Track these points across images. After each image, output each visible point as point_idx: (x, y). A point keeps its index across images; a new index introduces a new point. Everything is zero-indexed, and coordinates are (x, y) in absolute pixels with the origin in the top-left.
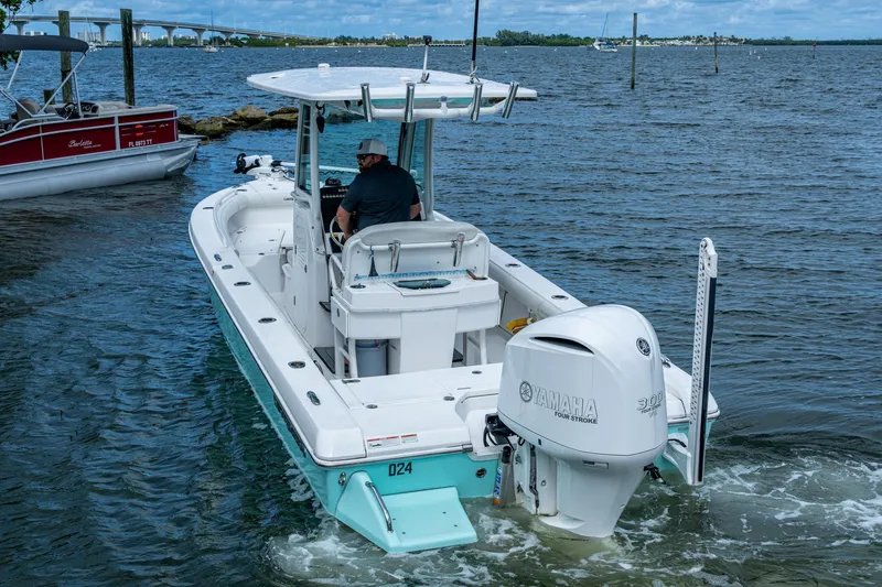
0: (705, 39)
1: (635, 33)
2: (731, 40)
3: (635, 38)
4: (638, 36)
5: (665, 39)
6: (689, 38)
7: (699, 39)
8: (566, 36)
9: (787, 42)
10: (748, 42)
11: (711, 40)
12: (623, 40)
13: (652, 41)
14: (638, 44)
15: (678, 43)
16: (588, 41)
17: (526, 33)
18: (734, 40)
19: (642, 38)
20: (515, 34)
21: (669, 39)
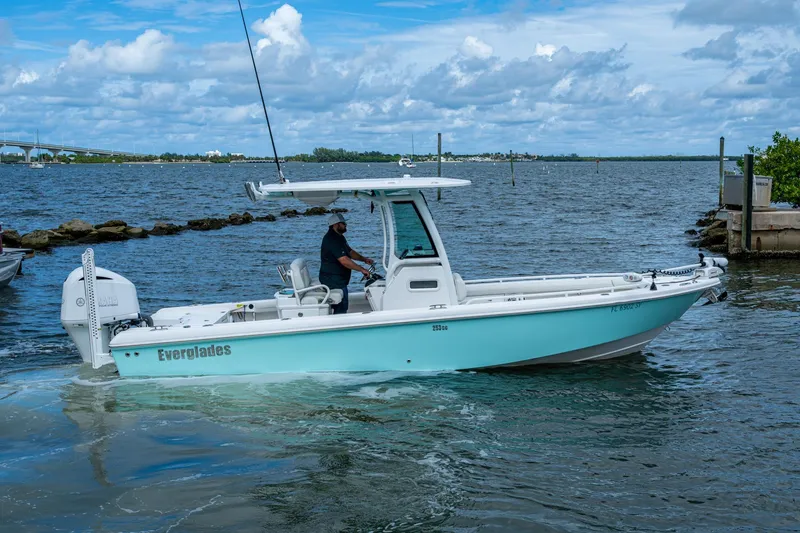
0: (502, 155)
1: (439, 151)
2: (525, 157)
3: (440, 155)
4: (443, 153)
5: (468, 156)
6: (487, 155)
7: (497, 156)
8: (378, 154)
9: (574, 158)
10: (540, 158)
11: (508, 157)
12: (430, 156)
13: (455, 157)
14: (443, 160)
15: (478, 159)
16: (398, 157)
17: (341, 150)
18: (527, 156)
19: (447, 155)
20: (332, 152)
21: (471, 156)
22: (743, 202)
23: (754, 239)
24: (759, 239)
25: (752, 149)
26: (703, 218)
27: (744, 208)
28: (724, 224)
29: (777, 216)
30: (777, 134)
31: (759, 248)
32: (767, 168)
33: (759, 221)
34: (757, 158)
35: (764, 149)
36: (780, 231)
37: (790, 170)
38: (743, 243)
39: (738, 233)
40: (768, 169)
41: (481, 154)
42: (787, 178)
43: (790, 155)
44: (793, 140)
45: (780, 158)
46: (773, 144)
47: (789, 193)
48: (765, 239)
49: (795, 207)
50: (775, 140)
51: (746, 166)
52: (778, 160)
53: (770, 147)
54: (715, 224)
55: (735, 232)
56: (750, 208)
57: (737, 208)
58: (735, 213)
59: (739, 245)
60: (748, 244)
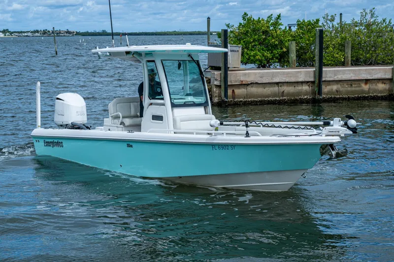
0: (49, 32)
2: (67, 32)
4: (1, 30)
5: (21, 32)
6: (37, 31)
7: (45, 32)
10: (78, 34)
11: (53, 32)
13: (11, 33)
15: (29, 34)
18: (68, 32)
19: (5, 31)
21: (24, 32)
22: (221, 65)
23: (230, 92)
24: (233, 91)
25: (228, 26)
27: (223, 69)
29: (245, 74)
30: (245, 14)
31: (234, 97)
32: (238, 39)
33: (233, 78)
34: (231, 32)
35: (237, 25)
36: (248, 85)
37: (254, 40)
38: (223, 94)
39: (219, 87)
40: (240, 40)
41: (32, 30)
42: (253, 47)
43: (254, 30)
44: (256, 19)
45: (247, 32)
46: (242, 22)
47: (254, 56)
48: (238, 91)
49: (259, 67)
50: (244, 19)
51: (223, 37)
52: (246, 33)
53: (240, 24)
55: (217, 86)
56: (226, 69)
57: (218, 69)
58: (217, 73)
59: (220, 96)
60: (226, 95)
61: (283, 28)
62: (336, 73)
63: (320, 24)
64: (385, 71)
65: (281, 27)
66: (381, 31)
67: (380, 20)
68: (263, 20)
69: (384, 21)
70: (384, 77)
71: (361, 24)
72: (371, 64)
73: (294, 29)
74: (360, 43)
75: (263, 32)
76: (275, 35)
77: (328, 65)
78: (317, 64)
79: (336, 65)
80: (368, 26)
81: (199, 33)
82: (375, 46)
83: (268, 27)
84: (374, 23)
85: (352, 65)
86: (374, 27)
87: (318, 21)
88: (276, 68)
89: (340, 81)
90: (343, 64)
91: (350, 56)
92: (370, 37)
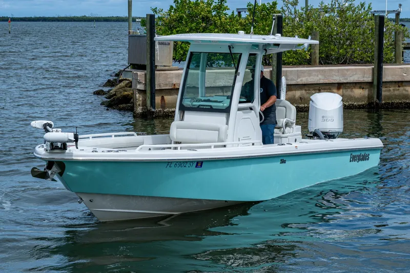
22: (147, 63)
23: (158, 99)
24: (163, 98)
25: (155, 10)
26: (111, 79)
27: (148, 67)
28: (130, 85)
29: (179, 75)
31: (163, 106)
32: (169, 28)
33: (163, 80)
34: (160, 19)
38: (148, 102)
39: (142, 92)
43: (190, 16)
45: (181, 18)
46: (175, 5)
48: (169, 98)
51: (148, 25)
52: (179, 20)
53: (172, 7)
54: (122, 84)
55: (140, 91)
56: (153, 68)
57: (142, 67)
58: (140, 73)
59: (144, 104)
60: (153, 103)
61: (229, 13)
62: (299, 74)
63: (278, 8)
64: (364, 72)
65: (227, 12)
66: (358, 19)
67: (356, 4)
68: (203, 2)
69: (362, 5)
70: (361, 80)
71: (333, 10)
72: (344, 63)
73: (244, 15)
74: (330, 36)
75: (203, 19)
76: (219, 23)
77: (288, 64)
78: (275, 63)
79: (300, 64)
80: (342, 12)
81: (118, 20)
82: (350, 38)
83: (209, 12)
84: (349, 9)
85: (320, 63)
86: (349, 14)
87: (275, 4)
88: (219, 67)
89: (305, 85)
90: (309, 63)
91: (317, 52)
92: (343, 27)
